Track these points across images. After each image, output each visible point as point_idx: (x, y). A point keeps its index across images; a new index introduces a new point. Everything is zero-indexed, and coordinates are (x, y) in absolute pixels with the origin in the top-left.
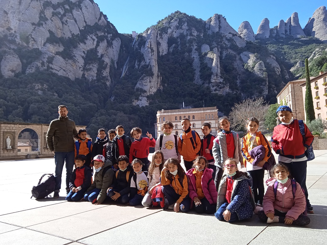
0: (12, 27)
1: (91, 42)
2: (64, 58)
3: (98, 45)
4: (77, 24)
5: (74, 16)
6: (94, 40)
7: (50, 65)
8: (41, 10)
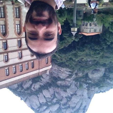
0: (86, 91)
1: (35, 87)
2: (59, 77)
3: (31, 85)
4: (44, 95)
5: (45, 99)
6: (34, 88)
7: (70, 73)
8: (69, 102)
